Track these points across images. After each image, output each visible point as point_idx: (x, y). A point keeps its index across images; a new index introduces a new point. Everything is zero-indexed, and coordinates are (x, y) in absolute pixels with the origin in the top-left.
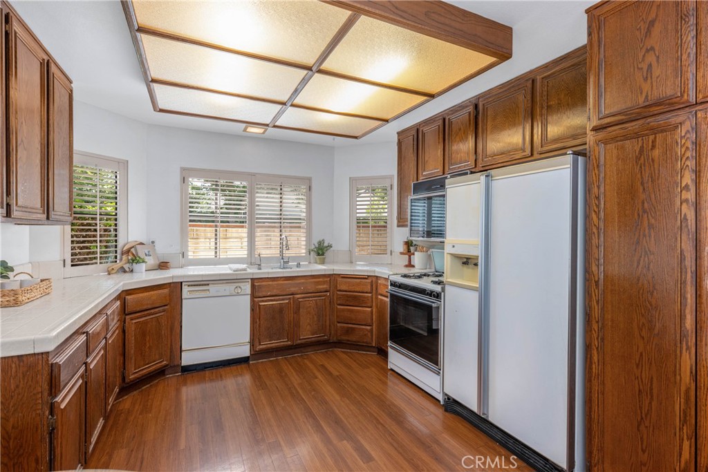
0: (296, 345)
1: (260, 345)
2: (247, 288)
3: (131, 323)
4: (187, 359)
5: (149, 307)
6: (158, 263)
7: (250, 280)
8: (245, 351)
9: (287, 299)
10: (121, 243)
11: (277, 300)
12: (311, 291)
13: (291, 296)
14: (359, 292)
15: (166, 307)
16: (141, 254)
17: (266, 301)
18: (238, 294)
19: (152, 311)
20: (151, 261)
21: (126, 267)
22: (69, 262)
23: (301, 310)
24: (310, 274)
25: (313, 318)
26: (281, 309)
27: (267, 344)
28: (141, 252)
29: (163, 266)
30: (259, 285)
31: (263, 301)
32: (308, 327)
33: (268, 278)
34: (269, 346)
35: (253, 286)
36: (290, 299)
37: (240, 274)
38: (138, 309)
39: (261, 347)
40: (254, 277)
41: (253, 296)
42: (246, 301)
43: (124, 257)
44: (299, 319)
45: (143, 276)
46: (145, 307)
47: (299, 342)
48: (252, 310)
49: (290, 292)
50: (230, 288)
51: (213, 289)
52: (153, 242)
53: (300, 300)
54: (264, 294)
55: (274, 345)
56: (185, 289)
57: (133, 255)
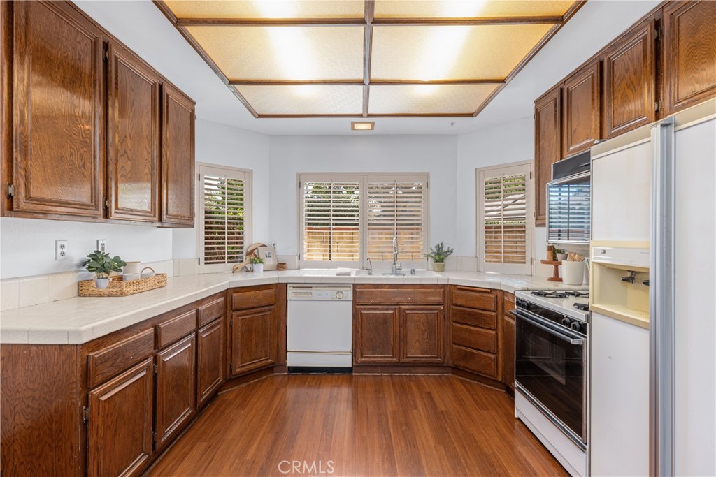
0: (403, 363)
1: (362, 357)
2: (349, 293)
3: (238, 320)
4: (292, 360)
5: (255, 305)
6: (276, 263)
7: (352, 286)
8: (346, 362)
9: (391, 309)
10: (246, 245)
11: (380, 310)
12: (420, 302)
13: (397, 307)
14: (479, 309)
15: (272, 307)
16: (262, 256)
17: (368, 309)
18: (340, 300)
19: (258, 309)
20: (270, 262)
21: (248, 266)
22: (203, 261)
23: (408, 324)
24: (419, 283)
25: (423, 334)
26: (385, 319)
27: (369, 357)
28: (262, 253)
29: (281, 267)
30: (361, 292)
31: (365, 309)
32: (417, 344)
33: (371, 284)
34: (372, 359)
35: (355, 293)
36: (395, 309)
37: (343, 279)
38: (244, 307)
39: (363, 359)
40: (356, 282)
41: (355, 303)
42: (348, 307)
43: (248, 258)
44: (406, 333)
45: (261, 275)
46: (251, 305)
47: (406, 360)
48: (354, 317)
49: (395, 302)
50: (331, 293)
51: (315, 292)
52: (274, 244)
53: (407, 312)
54: (367, 302)
55: (377, 359)
56: (290, 291)
57: (255, 256)
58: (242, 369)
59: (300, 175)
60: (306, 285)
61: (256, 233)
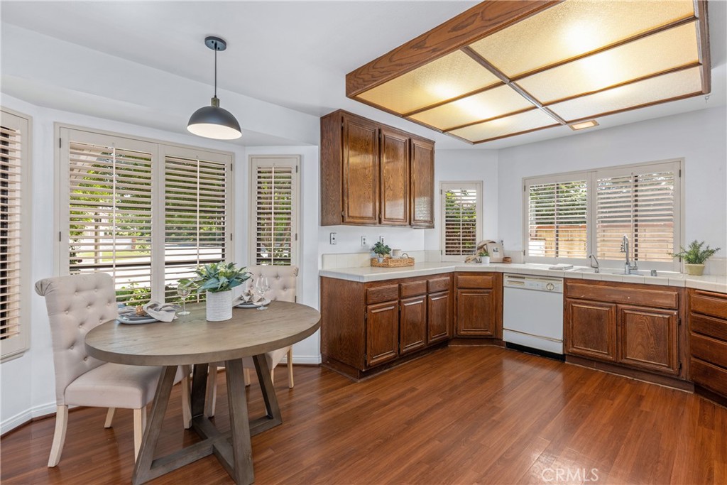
0: (620, 363)
1: (573, 347)
2: (560, 286)
3: (463, 295)
4: (507, 337)
5: (475, 287)
6: (503, 257)
7: (563, 279)
8: (558, 349)
9: (607, 307)
10: (478, 241)
11: (594, 306)
12: (643, 303)
13: (615, 305)
15: (490, 290)
16: (490, 251)
17: (580, 304)
18: (550, 291)
19: (478, 290)
20: (497, 256)
21: (478, 258)
22: (444, 252)
23: (628, 324)
25: (648, 338)
26: (599, 316)
27: (579, 348)
28: (490, 248)
29: (506, 260)
30: (571, 286)
31: (575, 303)
32: (640, 347)
33: (582, 279)
34: (583, 351)
35: (565, 286)
36: (610, 307)
37: (557, 272)
38: (466, 287)
39: (575, 350)
40: (566, 277)
41: (566, 296)
42: (560, 299)
43: (479, 251)
44: (625, 333)
45: (487, 265)
46: (471, 286)
47: (625, 361)
48: (565, 309)
49: (611, 300)
50: (542, 284)
51: (528, 283)
52: (502, 241)
53: (626, 311)
54: (577, 296)
55: (590, 353)
56: (506, 279)
57: (485, 250)
58: (465, 333)
59: (525, 180)
60: (519, 276)
61: (486, 232)
